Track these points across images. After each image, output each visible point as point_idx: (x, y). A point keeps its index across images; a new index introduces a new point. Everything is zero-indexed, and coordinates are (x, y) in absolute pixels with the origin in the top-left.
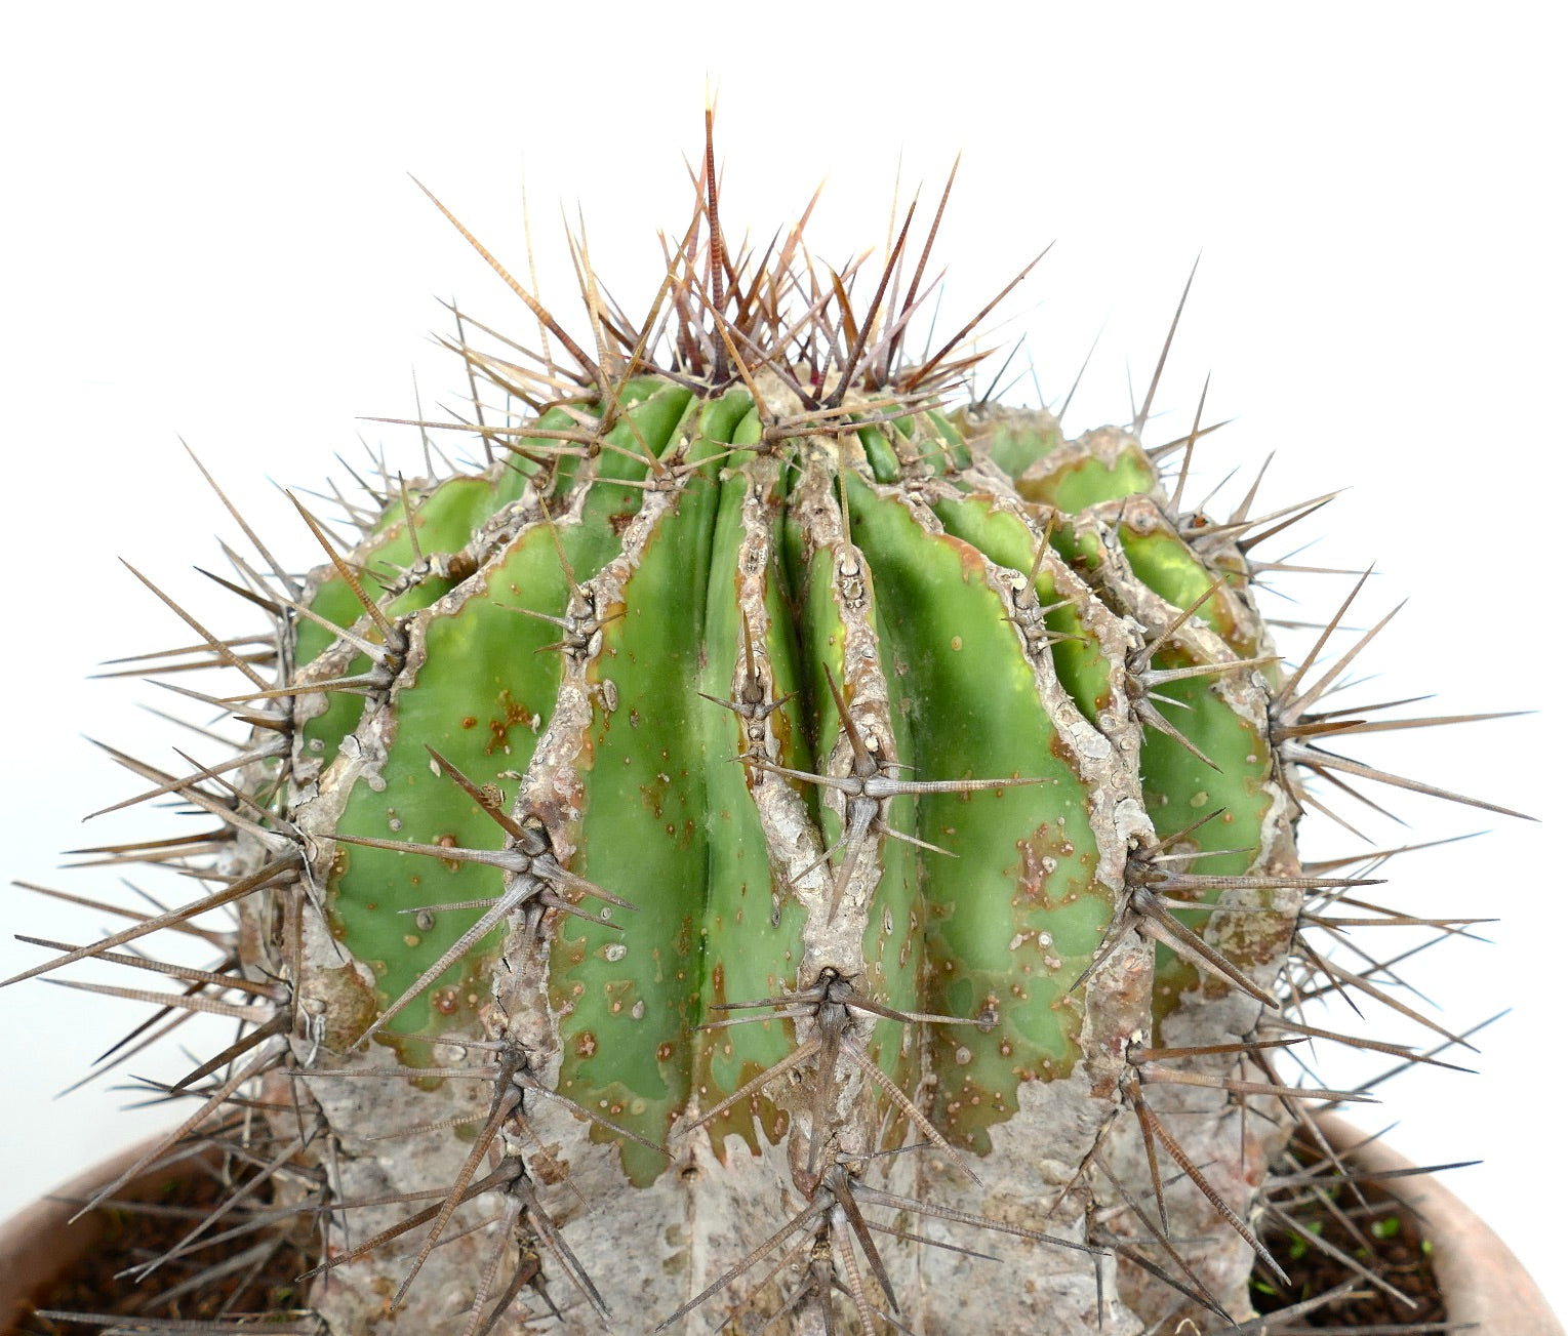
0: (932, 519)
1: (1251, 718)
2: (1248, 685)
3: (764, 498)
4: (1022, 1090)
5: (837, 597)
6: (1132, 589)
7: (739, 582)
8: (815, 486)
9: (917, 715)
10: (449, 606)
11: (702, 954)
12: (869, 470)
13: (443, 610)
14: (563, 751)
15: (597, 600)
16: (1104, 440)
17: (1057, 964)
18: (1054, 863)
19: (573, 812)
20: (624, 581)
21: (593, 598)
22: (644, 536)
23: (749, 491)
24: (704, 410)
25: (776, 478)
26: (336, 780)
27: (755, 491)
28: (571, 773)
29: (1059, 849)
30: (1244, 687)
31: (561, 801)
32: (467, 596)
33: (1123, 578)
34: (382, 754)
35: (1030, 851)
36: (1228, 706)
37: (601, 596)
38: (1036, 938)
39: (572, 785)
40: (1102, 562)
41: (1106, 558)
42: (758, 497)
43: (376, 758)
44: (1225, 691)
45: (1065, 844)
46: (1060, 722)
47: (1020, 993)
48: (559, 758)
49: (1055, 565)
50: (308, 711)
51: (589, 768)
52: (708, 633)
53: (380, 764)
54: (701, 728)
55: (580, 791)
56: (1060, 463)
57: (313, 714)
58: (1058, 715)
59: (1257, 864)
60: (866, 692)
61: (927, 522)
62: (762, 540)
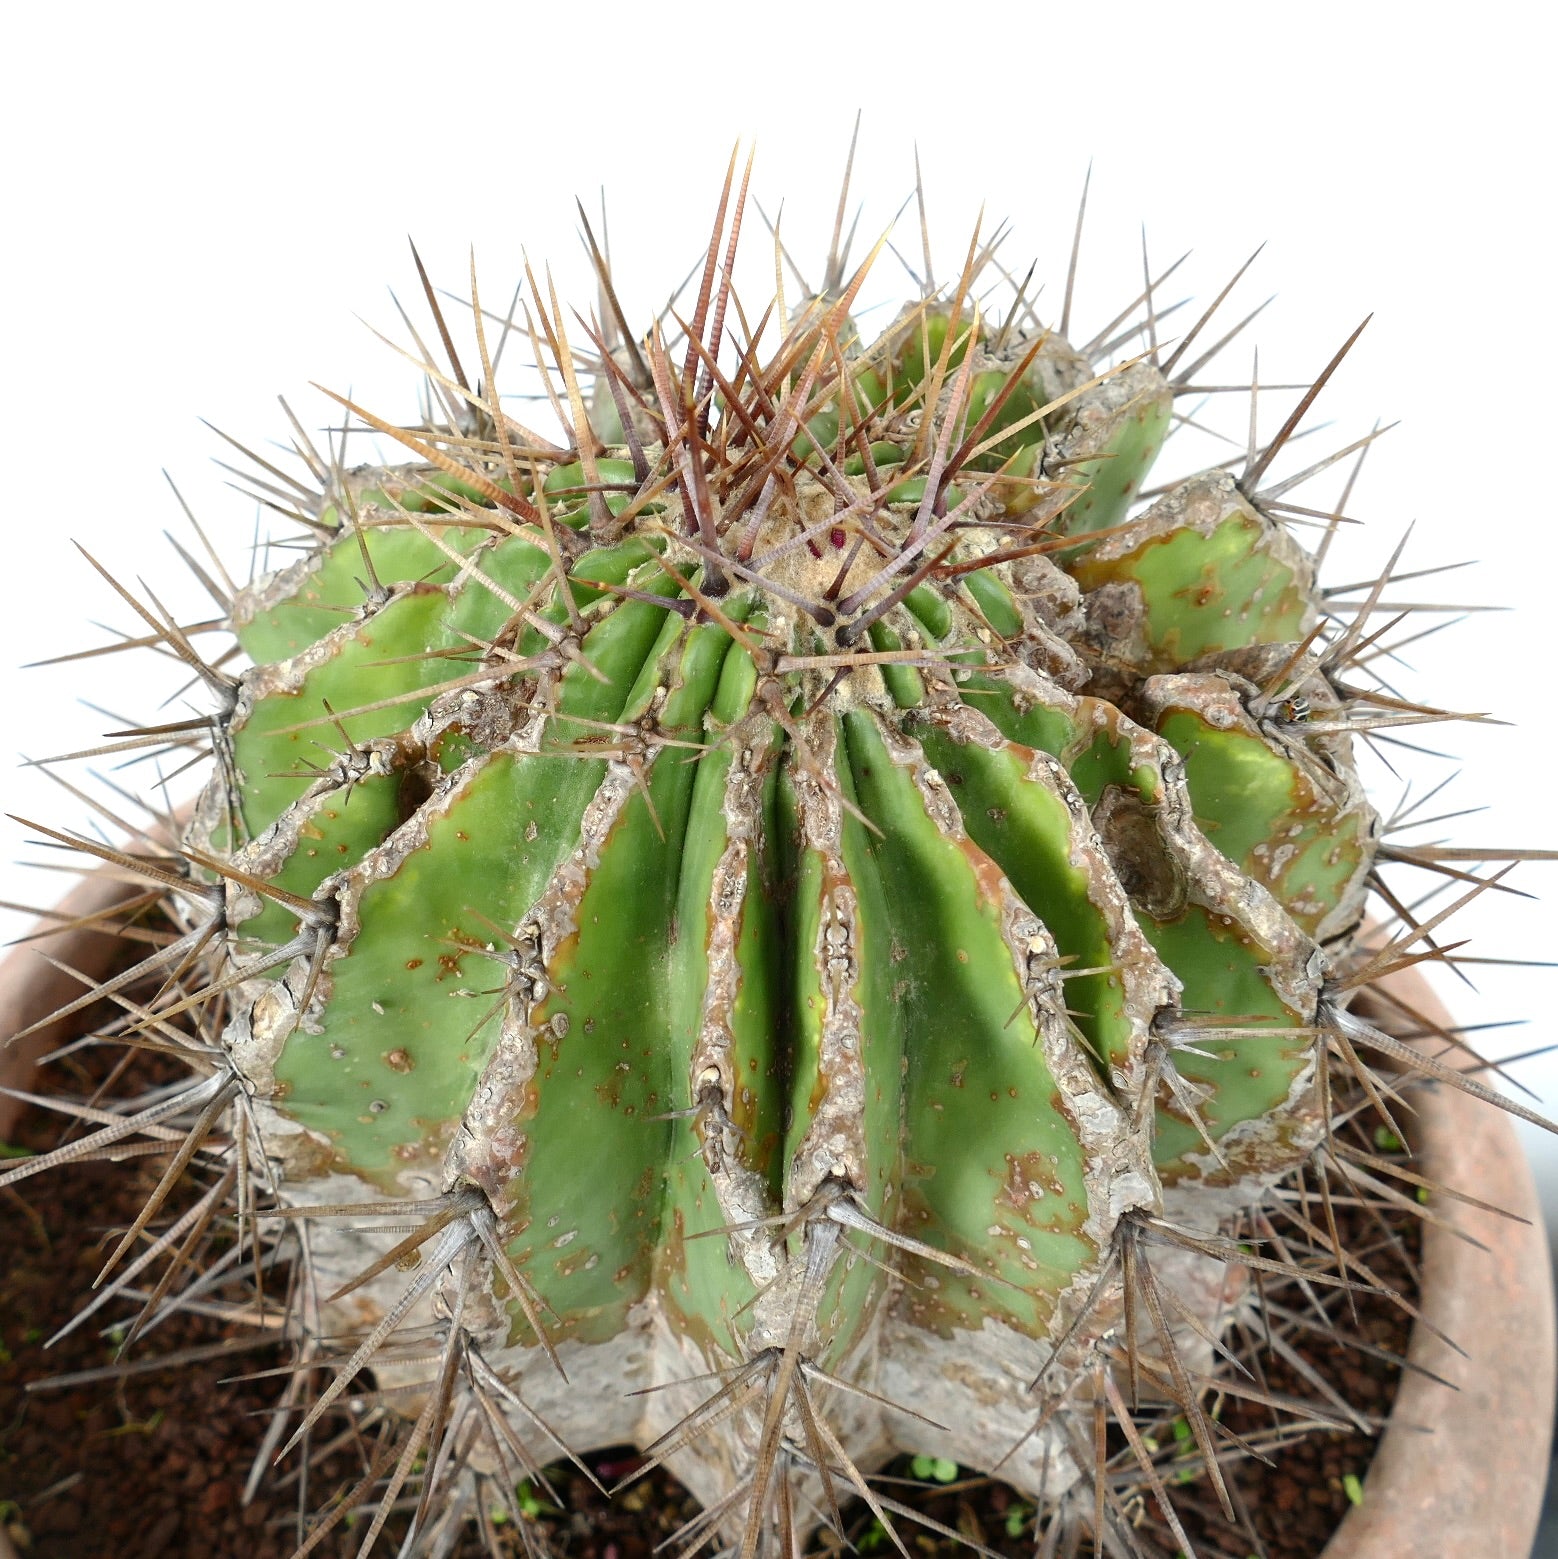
0: (951, 810)
1: (1297, 1007)
2: (1302, 975)
3: (753, 768)
4: (987, 1322)
5: (819, 967)
6: (1186, 847)
7: (712, 922)
8: (816, 742)
9: (913, 995)
10: (384, 869)
11: (664, 1189)
12: (888, 702)
13: (377, 875)
14: (503, 1111)
15: (544, 942)
16: (1203, 506)
17: (1033, 1265)
18: (1041, 1192)
19: (513, 1172)
20: (577, 902)
21: (539, 938)
22: (604, 828)
23: (735, 762)
24: (690, 639)
25: (769, 740)
26: (270, 1027)
27: (742, 759)
28: (511, 1131)
29: (1048, 1183)
30: (1295, 977)
31: (500, 1165)
32: (406, 854)
33: (1178, 829)
34: (317, 1008)
35: (1018, 1169)
36: (1274, 992)
37: (548, 939)
38: (1015, 1238)
39: (512, 1144)
40: (1157, 801)
41: (1163, 798)
42: (744, 769)
43: (312, 1012)
44: (1273, 976)
45: (1055, 1183)
46: (1064, 1087)
47: (994, 1267)
48: (498, 1118)
49: (1092, 858)
50: (240, 914)
51: (532, 1117)
52: (680, 904)
53: (316, 1016)
54: (667, 1010)
55: (523, 1145)
56: (1143, 539)
57: (247, 916)
58: (1064, 1081)
59: (1280, 1108)
60: (839, 1100)
61: (944, 818)
62: (741, 862)
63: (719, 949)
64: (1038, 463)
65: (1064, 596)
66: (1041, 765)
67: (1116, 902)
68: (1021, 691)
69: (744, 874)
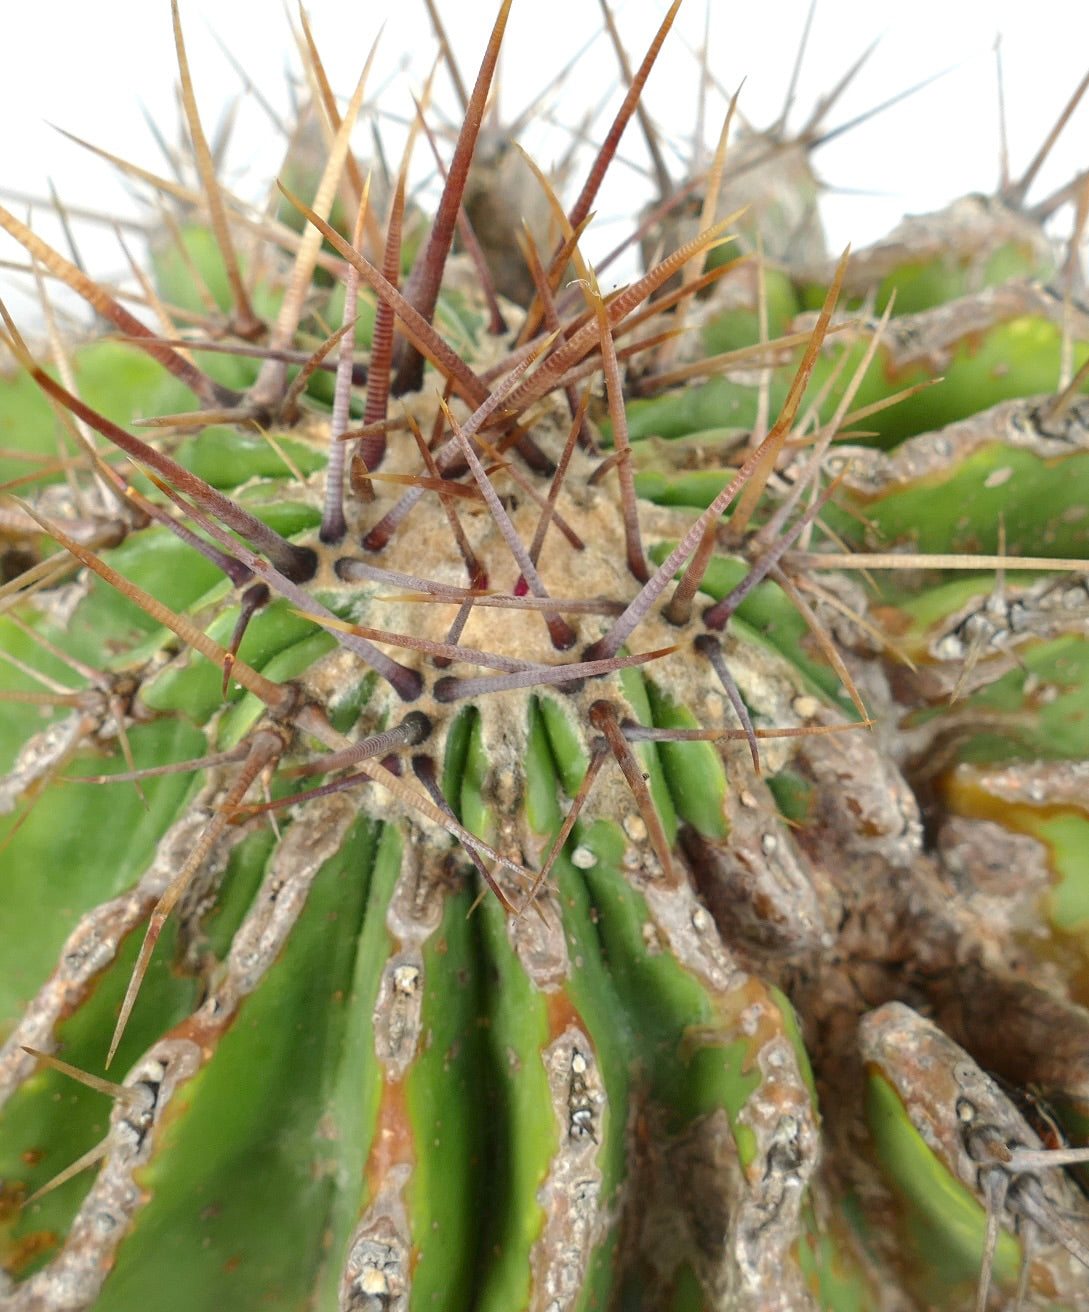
0: (404, 1033)
60: (55, 1281)
61: (388, 1037)
62: (117, 926)
63: (38, 1009)
64: (962, 616)
65: (875, 813)
66: (560, 1052)
67: (551, 1287)
68: (655, 923)
69: (110, 943)
